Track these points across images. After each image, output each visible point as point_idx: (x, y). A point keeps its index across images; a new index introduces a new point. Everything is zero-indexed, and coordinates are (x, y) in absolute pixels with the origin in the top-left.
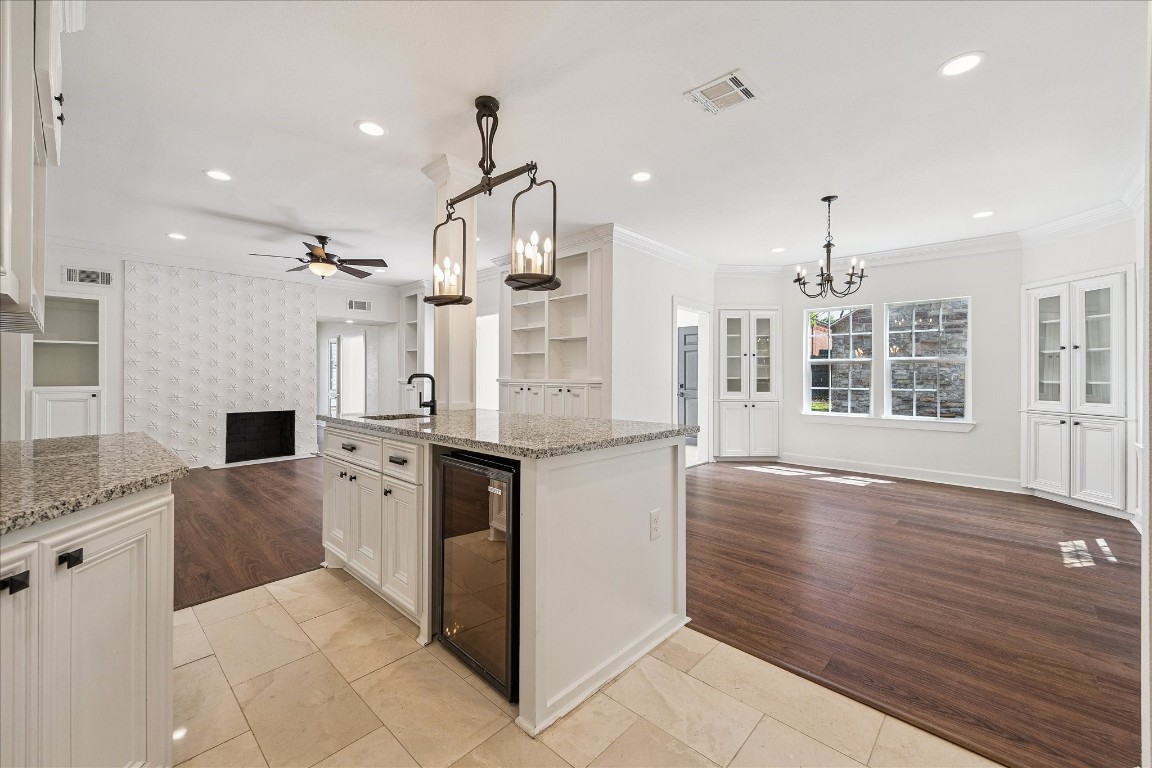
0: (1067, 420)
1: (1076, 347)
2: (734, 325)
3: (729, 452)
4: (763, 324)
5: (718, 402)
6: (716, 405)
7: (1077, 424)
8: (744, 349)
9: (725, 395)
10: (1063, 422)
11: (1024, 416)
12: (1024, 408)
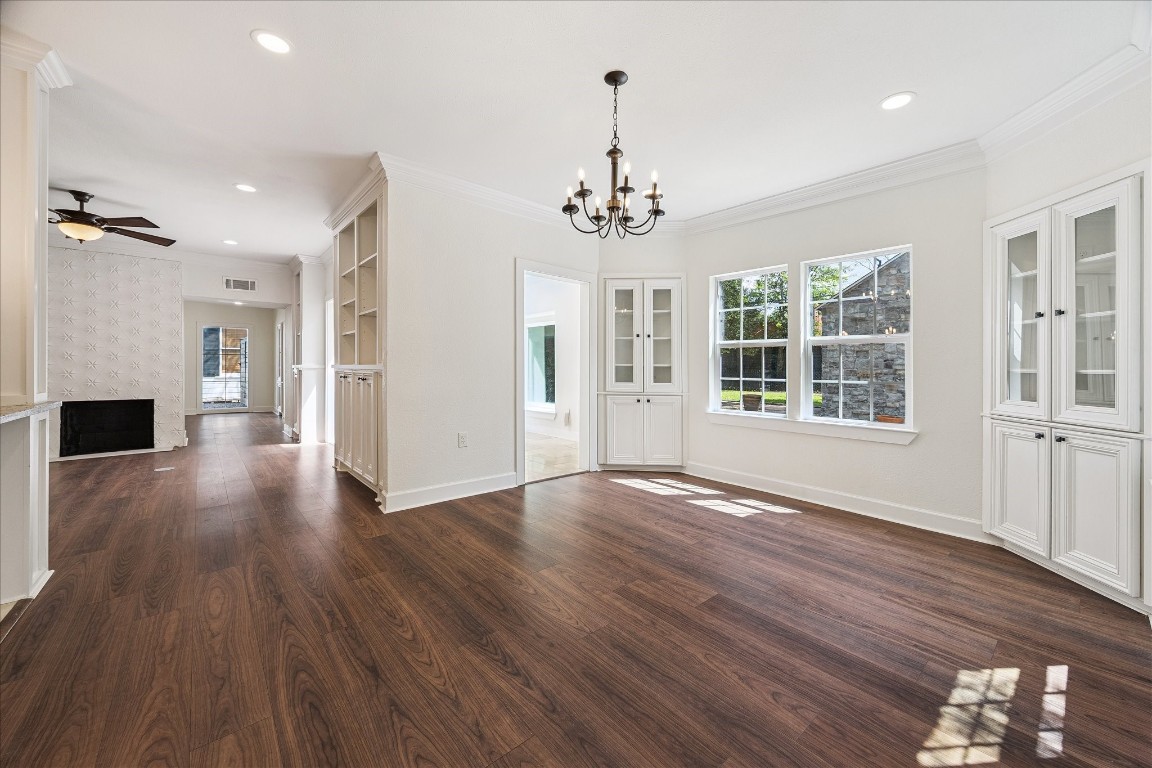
0: (1045, 431)
1: (1060, 313)
2: (625, 298)
3: (617, 459)
4: (662, 297)
5: (603, 394)
6: (601, 398)
7: (1060, 439)
8: (637, 329)
9: (612, 385)
10: (1040, 436)
11: (987, 422)
12: (987, 411)
